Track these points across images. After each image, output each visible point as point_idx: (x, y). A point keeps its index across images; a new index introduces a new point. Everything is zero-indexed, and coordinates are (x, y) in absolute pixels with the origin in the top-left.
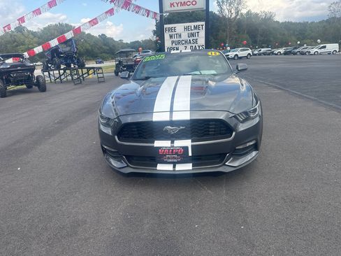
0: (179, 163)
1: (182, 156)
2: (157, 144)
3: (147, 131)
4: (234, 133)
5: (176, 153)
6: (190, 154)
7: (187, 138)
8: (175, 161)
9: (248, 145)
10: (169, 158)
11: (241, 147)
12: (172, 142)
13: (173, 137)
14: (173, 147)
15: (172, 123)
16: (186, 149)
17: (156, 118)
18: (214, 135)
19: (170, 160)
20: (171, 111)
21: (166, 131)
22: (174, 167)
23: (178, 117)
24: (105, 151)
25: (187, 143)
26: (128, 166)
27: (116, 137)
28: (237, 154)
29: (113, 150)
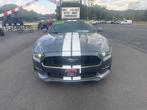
0: (74, 76)
1: (76, 73)
2: (64, 67)
3: (59, 61)
4: (101, 62)
5: (74, 72)
6: (80, 72)
7: (79, 64)
8: (73, 75)
9: (107, 67)
10: (70, 74)
11: (104, 69)
12: (72, 67)
13: (72, 64)
14: (72, 69)
15: (72, 57)
16: (78, 70)
17: (64, 54)
18: (92, 63)
19: (70, 75)
20: (71, 51)
21: (69, 61)
22: (72, 78)
23: (74, 54)
24: (35, 69)
25: (79, 67)
26: (48, 78)
27: (42, 63)
28: (102, 72)
29: (40, 70)
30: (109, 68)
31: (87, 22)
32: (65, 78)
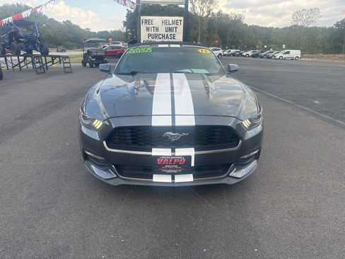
0: (178, 173)
1: (184, 167)
2: (156, 152)
3: (143, 136)
4: (240, 142)
5: (177, 164)
6: (193, 165)
7: (189, 146)
8: (175, 171)
9: (252, 154)
10: (168, 169)
11: (246, 157)
12: (173, 151)
13: (174, 145)
14: (175, 156)
15: (174, 129)
16: (190, 157)
17: (156, 122)
18: (219, 143)
19: (169, 171)
20: (173, 115)
21: (167, 138)
22: (173, 178)
23: (180, 122)
24: (86, 157)
25: (190, 152)
26: (118, 177)
27: (105, 143)
28: (241, 164)
29: (99, 158)
30: (257, 157)
31: (204, 50)
32: (158, 179)
